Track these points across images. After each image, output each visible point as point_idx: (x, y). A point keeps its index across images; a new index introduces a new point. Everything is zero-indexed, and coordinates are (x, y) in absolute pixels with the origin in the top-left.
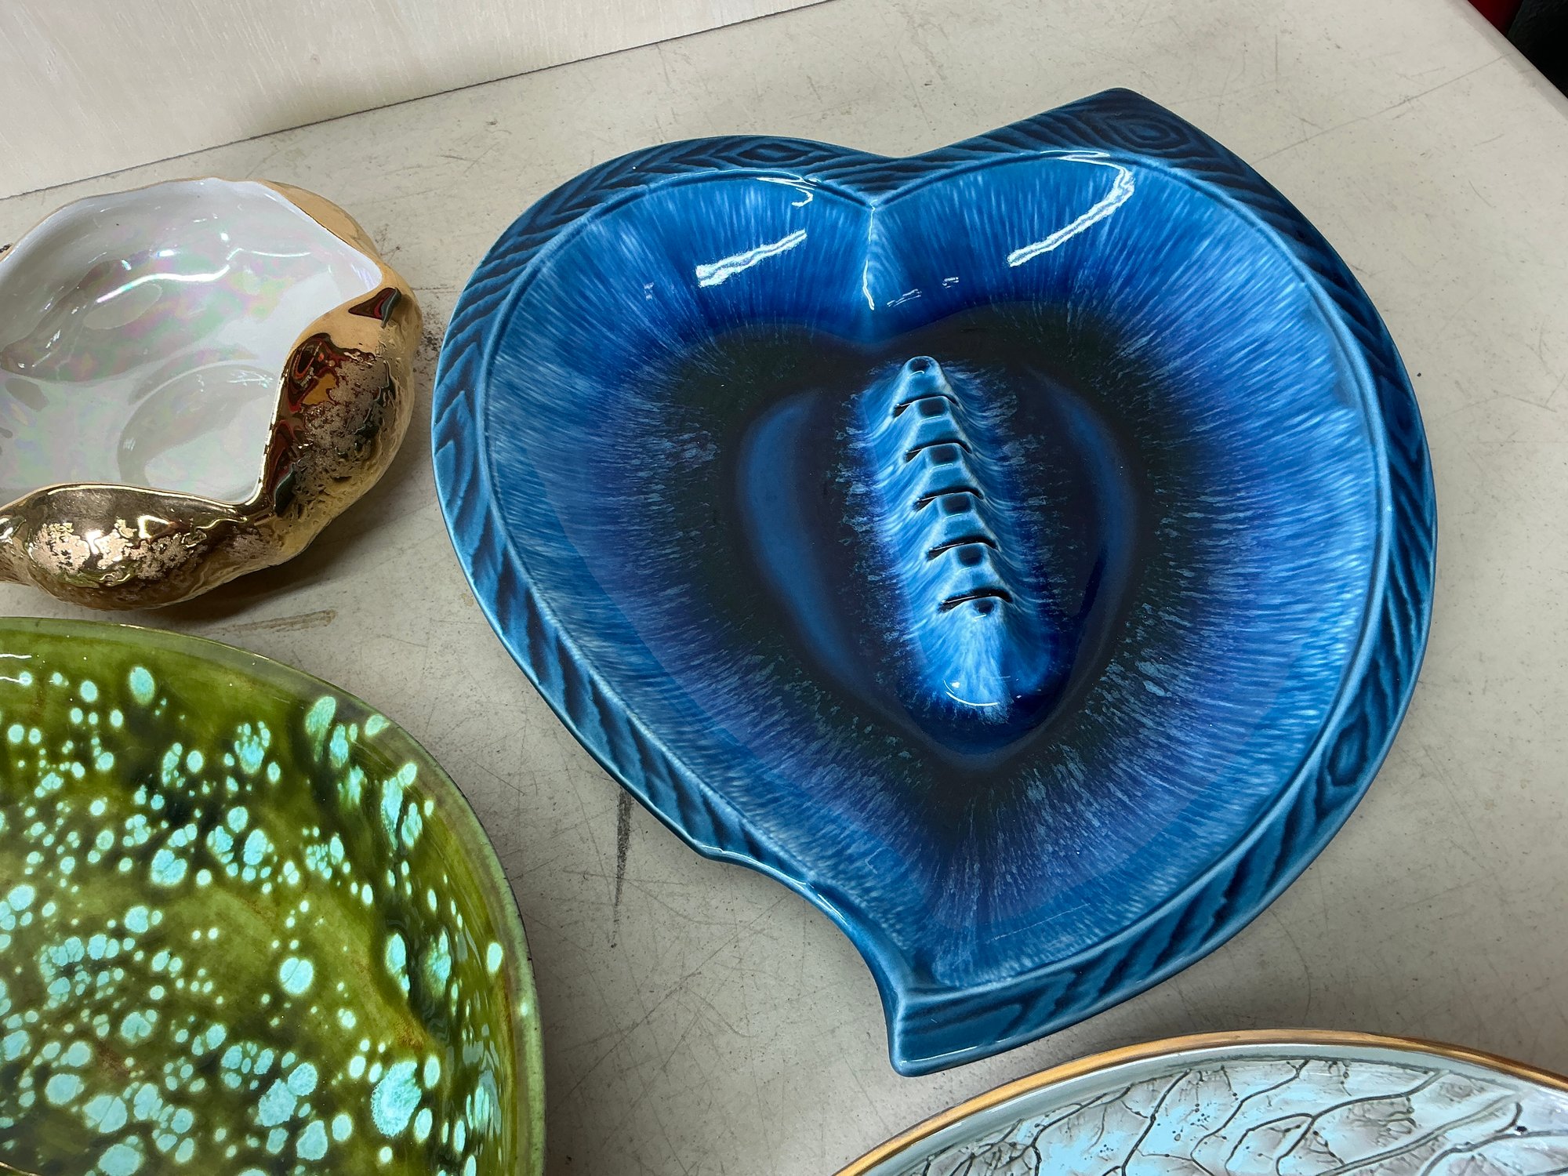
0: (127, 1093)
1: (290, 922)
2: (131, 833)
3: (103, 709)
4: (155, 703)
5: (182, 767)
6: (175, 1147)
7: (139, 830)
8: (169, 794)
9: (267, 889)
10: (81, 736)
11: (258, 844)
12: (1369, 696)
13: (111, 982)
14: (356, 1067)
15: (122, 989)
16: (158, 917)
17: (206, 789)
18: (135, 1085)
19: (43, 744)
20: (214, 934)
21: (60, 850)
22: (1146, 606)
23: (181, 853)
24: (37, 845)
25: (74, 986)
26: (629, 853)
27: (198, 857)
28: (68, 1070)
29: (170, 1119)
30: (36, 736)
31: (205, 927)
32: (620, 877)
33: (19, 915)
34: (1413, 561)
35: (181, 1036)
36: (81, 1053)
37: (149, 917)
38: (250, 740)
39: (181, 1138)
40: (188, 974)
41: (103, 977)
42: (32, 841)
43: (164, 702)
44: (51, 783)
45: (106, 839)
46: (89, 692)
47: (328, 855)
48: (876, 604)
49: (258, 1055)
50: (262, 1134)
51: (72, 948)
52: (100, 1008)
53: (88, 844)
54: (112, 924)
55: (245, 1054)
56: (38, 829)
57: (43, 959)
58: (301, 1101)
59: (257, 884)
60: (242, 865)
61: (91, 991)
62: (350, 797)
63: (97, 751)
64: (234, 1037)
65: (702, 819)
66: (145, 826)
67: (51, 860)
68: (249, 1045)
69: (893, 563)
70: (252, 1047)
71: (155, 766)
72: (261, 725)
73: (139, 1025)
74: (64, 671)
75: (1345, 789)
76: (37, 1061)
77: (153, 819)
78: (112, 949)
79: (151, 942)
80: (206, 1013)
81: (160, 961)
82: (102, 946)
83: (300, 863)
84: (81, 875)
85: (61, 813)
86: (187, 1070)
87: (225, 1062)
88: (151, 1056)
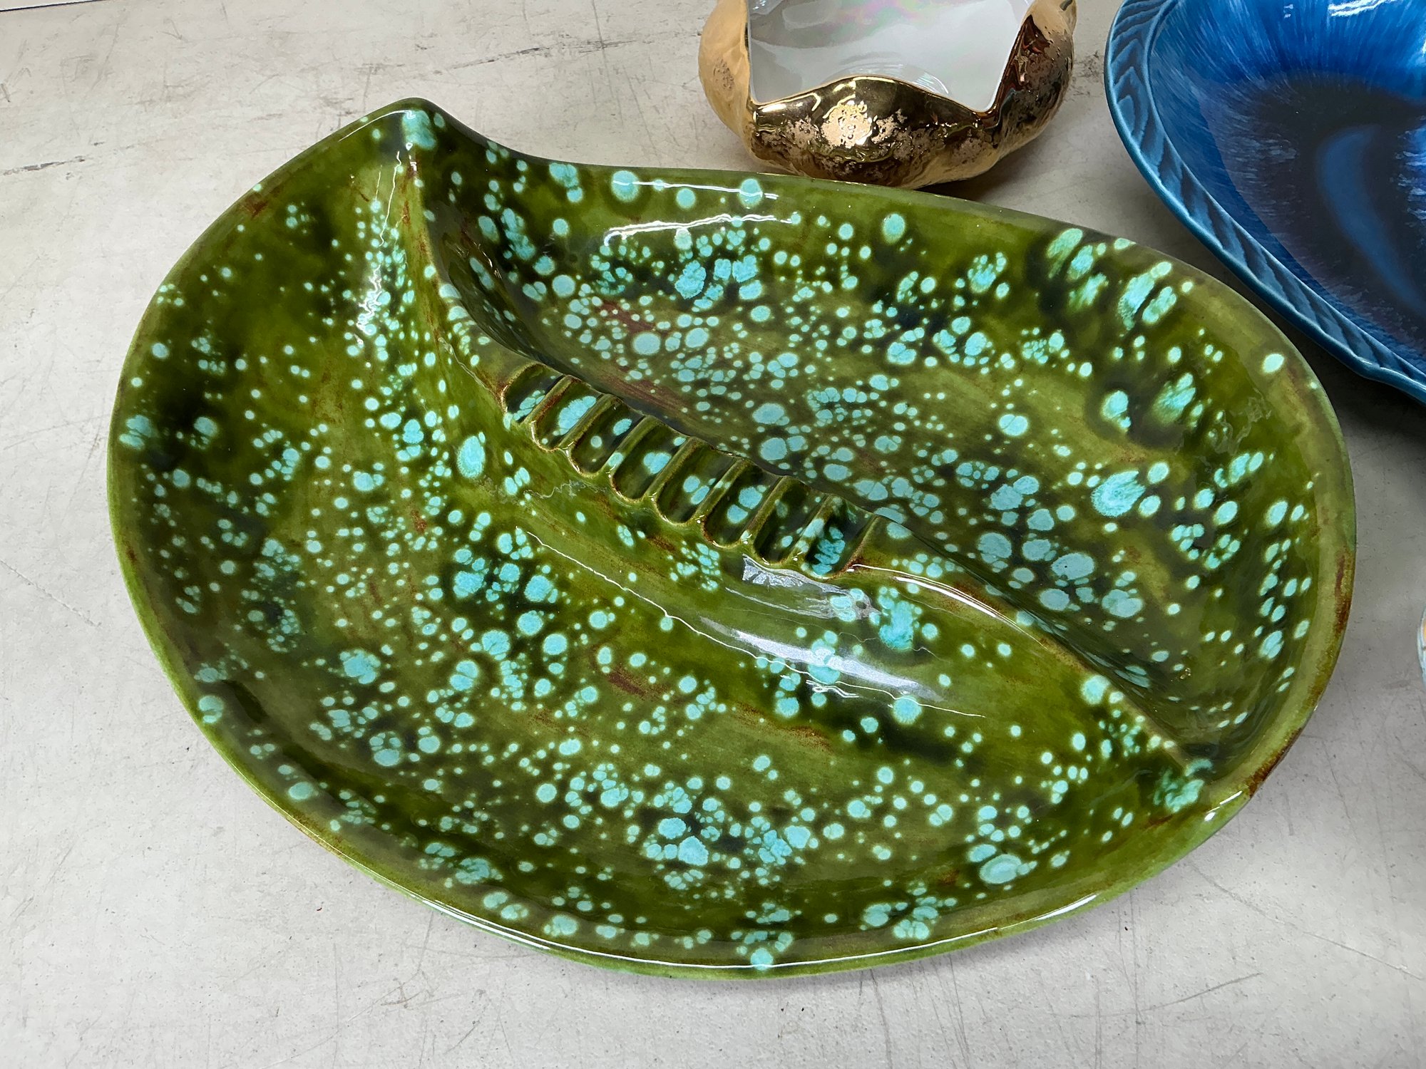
0: (885, 480)
1: (1006, 393)
2: (870, 330)
3: (855, 245)
4: (902, 241)
5: (916, 289)
6: (929, 514)
7: (876, 329)
8: (902, 307)
9: (985, 371)
10: (833, 264)
11: (978, 342)
13: (863, 417)
14: (1074, 479)
15: (871, 421)
16: (895, 382)
17: (934, 305)
18: (891, 477)
19: (801, 266)
21: (815, 335)
23: (910, 345)
24: (797, 330)
25: (835, 415)
27: (926, 348)
28: (837, 462)
29: (921, 498)
30: (796, 261)
31: (934, 390)
33: (788, 370)
35: (922, 453)
36: (846, 454)
37: (889, 382)
38: (985, 267)
39: (932, 510)
40: (923, 417)
41: (856, 413)
42: (792, 327)
43: (909, 242)
44: (806, 293)
45: (850, 332)
46: (846, 232)
47: (1046, 347)
49: (985, 469)
50: (997, 514)
51: (831, 394)
52: (858, 430)
53: (836, 333)
54: (860, 383)
55: (975, 468)
56: (796, 321)
57: (809, 397)
58: (1027, 497)
59: (976, 368)
60: (963, 355)
61: (848, 420)
62: (1081, 300)
63: (844, 275)
64: (964, 457)
65: (1364, 348)
66: (881, 327)
67: (808, 340)
68: (978, 464)
70: (980, 465)
71: (893, 288)
72: (998, 255)
73: (887, 444)
74: (829, 215)
76: (814, 454)
77: (888, 323)
78: (862, 398)
79: (892, 396)
80: (939, 443)
81: (899, 408)
82: (853, 395)
83: (1016, 355)
84: (833, 350)
85: (813, 313)
86: (930, 474)
87: (959, 471)
88: (903, 462)
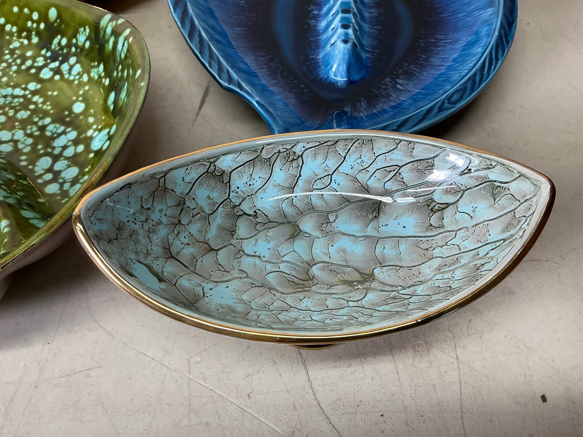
0: (13, 132)
1: (81, 92)
2: (37, 62)
3: (38, 22)
4: (55, 21)
5: (59, 44)
6: (24, 148)
7: (40, 61)
8: (53, 52)
9: (76, 82)
10: (29, 31)
11: (78, 68)
12: (470, 82)
13: (18, 102)
14: (90, 133)
15: (21, 104)
16: (39, 86)
17: (65, 51)
18: (17, 130)
19: (16, 32)
20: (55, 93)
21: (13, 64)
22: (406, 64)
23: (52, 69)
24: (6, 61)
25: (6, 101)
26: (203, 108)
27: (57, 71)
29: (25, 140)
30: (15, 29)
31: (53, 91)
32: (197, 114)
34: (500, 49)
35: (36, 119)
37: (36, 86)
38: (83, 33)
39: (27, 146)
40: (44, 103)
41: (16, 100)
42: (5, 60)
43: (58, 21)
44: (16, 44)
45: (29, 63)
46: (35, 16)
47: (98, 71)
48: (310, 47)
49: (59, 128)
50: (54, 148)
51: (9, 91)
52: (11, 108)
53: (23, 63)
54: (23, 86)
55: (55, 127)
56: (8, 57)
58: (69, 141)
59: (74, 80)
60: (70, 74)
61: (11, 103)
62: (109, 49)
63: (33, 36)
64: (53, 122)
65: (225, 76)
66: (42, 61)
67: (10, 66)
69: (320, 35)
70: (58, 125)
71: (51, 43)
72: (87, 27)
73: (23, 114)
74: (29, 8)
75: (452, 106)
77: (46, 58)
78: (22, 93)
79: (34, 93)
80: (46, 114)
81: (36, 98)
82: (18, 92)
83: (89, 75)
84: (18, 71)
85: (16, 54)
86: (35, 128)
87: (48, 128)
88: (24, 123)
